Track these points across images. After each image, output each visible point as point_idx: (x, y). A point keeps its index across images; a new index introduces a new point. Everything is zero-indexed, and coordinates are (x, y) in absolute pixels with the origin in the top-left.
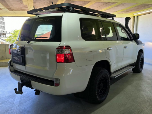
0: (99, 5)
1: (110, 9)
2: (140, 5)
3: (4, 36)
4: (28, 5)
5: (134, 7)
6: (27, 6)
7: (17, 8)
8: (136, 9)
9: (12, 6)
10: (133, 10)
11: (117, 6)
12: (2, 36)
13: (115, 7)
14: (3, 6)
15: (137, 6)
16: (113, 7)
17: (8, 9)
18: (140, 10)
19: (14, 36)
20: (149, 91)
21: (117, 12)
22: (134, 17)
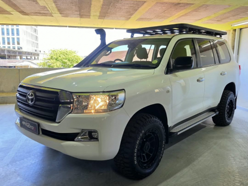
0: (164, 8)
1: (186, 15)
2: (237, 9)
3: (36, 58)
4: (47, 6)
5: (229, 12)
6: (46, 8)
7: (33, 11)
8: (234, 16)
9: (24, 7)
10: (228, 18)
11: (196, 10)
12: (33, 58)
13: (193, 11)
14: (10, 8)
15: (233, 11)
16: (189, 13)
17: (20, 12)
18: (241, 18)
19: (50, 57)
20: (232, 158)
21: (201, 21)
22: (235, 30)
